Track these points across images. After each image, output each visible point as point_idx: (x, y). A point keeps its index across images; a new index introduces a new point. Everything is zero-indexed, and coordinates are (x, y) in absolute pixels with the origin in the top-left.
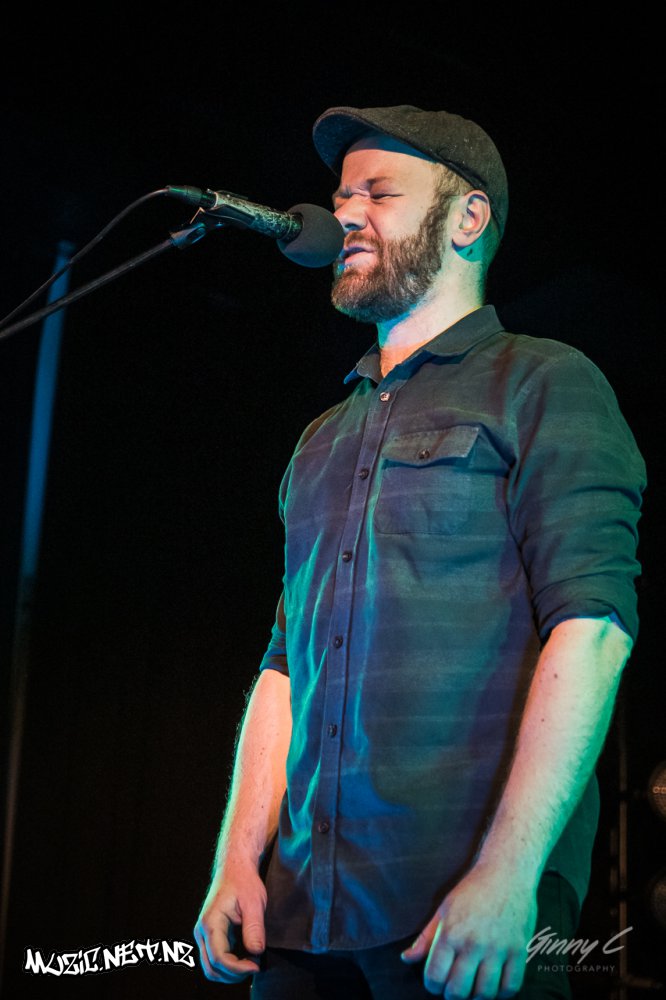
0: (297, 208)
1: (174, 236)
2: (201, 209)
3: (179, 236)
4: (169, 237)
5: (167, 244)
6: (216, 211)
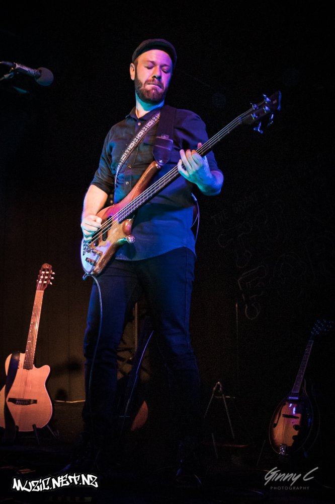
1: (5, 76)
2: (12, 68)
5: (3, 78)
6: (17, 69)
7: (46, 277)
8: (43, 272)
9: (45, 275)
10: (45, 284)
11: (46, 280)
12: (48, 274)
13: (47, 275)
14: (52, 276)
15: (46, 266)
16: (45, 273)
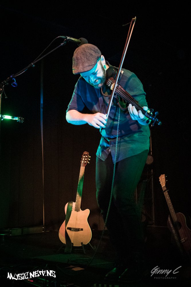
0: (80, 38)
1: (61, 44)
2: (65, 39)
3: (62, 44)
4: (60, 44)
5: (60, 45)
6: (68, 40)
7: (86, 159)
8: (84, 156)
10: (85, 163)
11: (86, 161)
14: (89, 158)
15: (86, 153)
16: (85, 156)
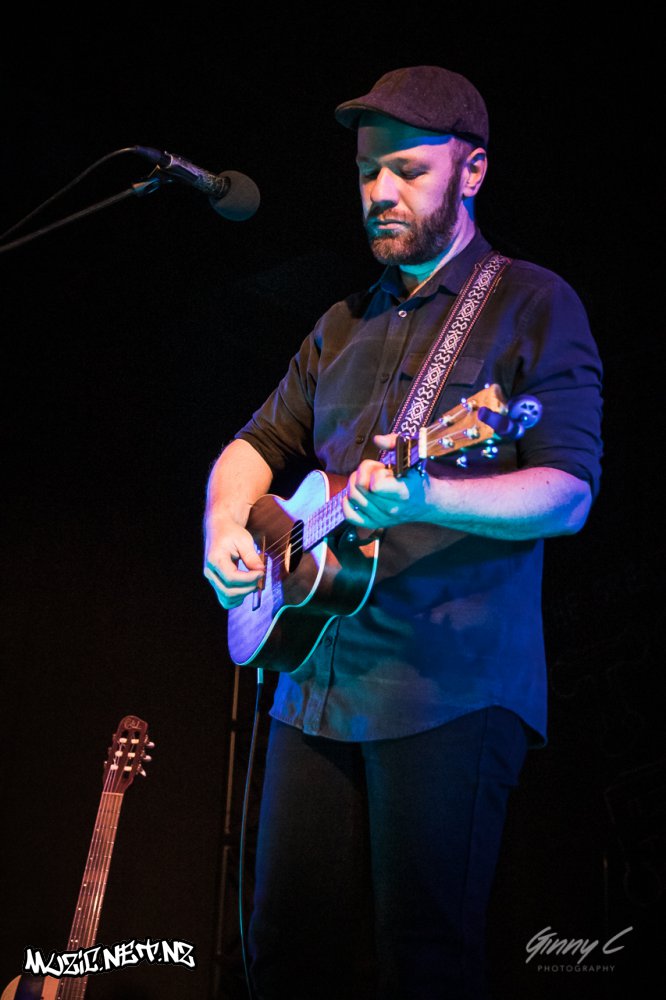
1: (136, 186)
2: (158, 167)
3: (138, 186)
4: (131, 187)
5: (128, 192)
6: (170, 169)
7: (132, 755)
8: (123, 740)
9: (128, 748)
10: (127, 773)
11: (130, 762)
12: (136, 745)
13: (134, 748)
14: (149, 751)
15: (132, 723)
16: (129, 741)
